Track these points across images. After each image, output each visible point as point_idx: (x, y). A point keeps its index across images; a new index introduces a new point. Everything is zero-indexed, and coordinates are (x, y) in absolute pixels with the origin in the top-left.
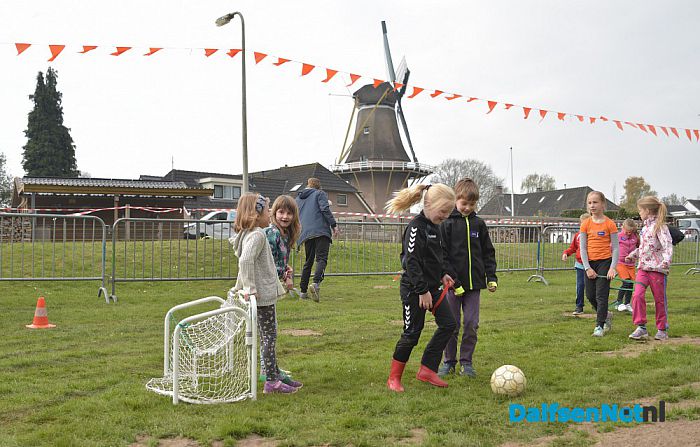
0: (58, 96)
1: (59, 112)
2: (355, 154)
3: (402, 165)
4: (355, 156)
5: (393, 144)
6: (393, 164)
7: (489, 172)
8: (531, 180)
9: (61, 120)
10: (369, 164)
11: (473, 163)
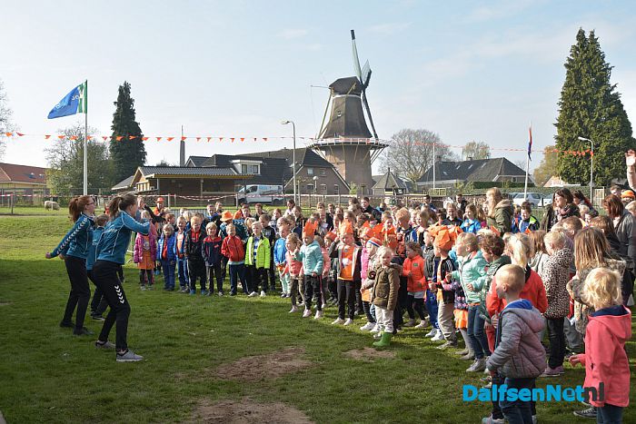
0: (131, 101)
1: (133, 112)
2: (330, 132)
3: (366, 140)
4: (330, 133)
5: (359, 124)
6: (359, 140)
7: (437, 139)
8: (470, 148)
9: (134, 118)
10: (342, 140)
11: (424, 132)
